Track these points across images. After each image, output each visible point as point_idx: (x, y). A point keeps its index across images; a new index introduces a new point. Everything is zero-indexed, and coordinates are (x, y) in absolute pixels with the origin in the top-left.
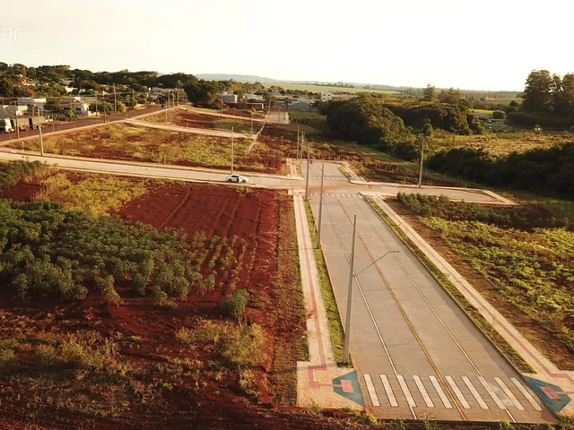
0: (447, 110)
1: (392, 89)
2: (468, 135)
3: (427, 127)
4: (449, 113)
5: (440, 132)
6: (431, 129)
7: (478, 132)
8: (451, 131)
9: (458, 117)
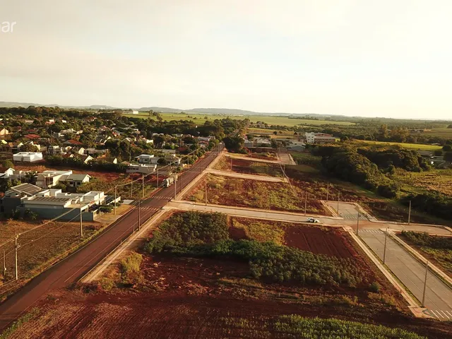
0: (404, 154)
1: (347, 119)
2: (419, 171)
3: (391, 168)
4: (406, 157)
5: (400, 170)
6: (394, 169)
7: (426, 169)
8: (408, 170)
9: (412, 159)
